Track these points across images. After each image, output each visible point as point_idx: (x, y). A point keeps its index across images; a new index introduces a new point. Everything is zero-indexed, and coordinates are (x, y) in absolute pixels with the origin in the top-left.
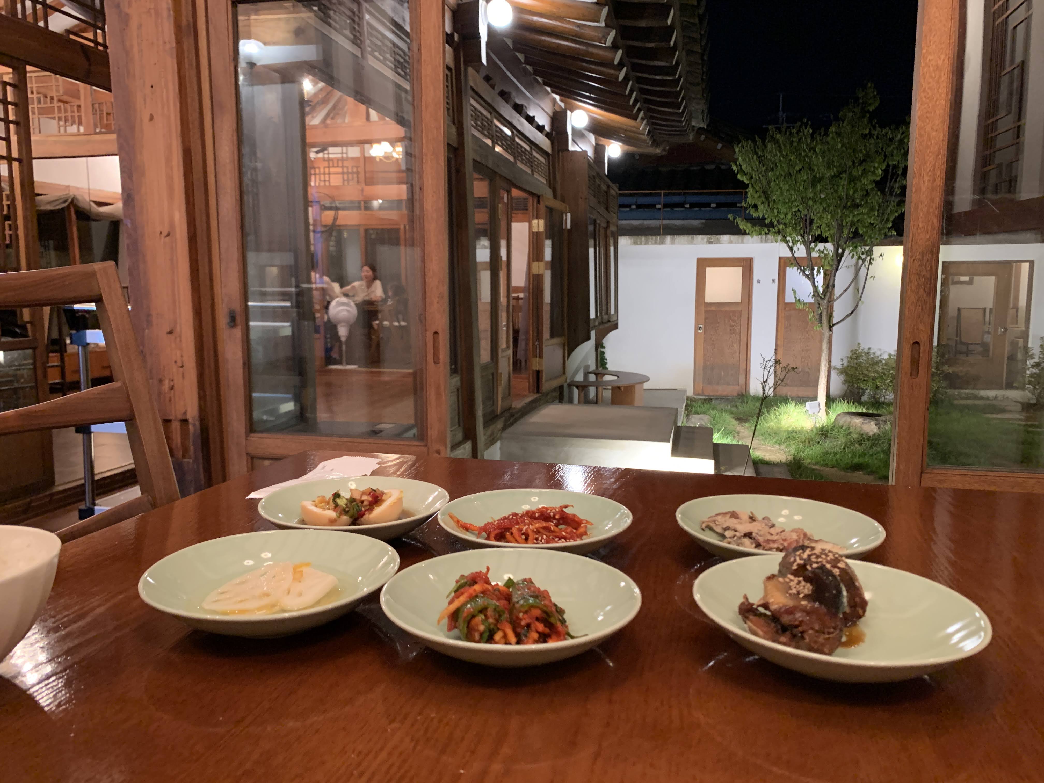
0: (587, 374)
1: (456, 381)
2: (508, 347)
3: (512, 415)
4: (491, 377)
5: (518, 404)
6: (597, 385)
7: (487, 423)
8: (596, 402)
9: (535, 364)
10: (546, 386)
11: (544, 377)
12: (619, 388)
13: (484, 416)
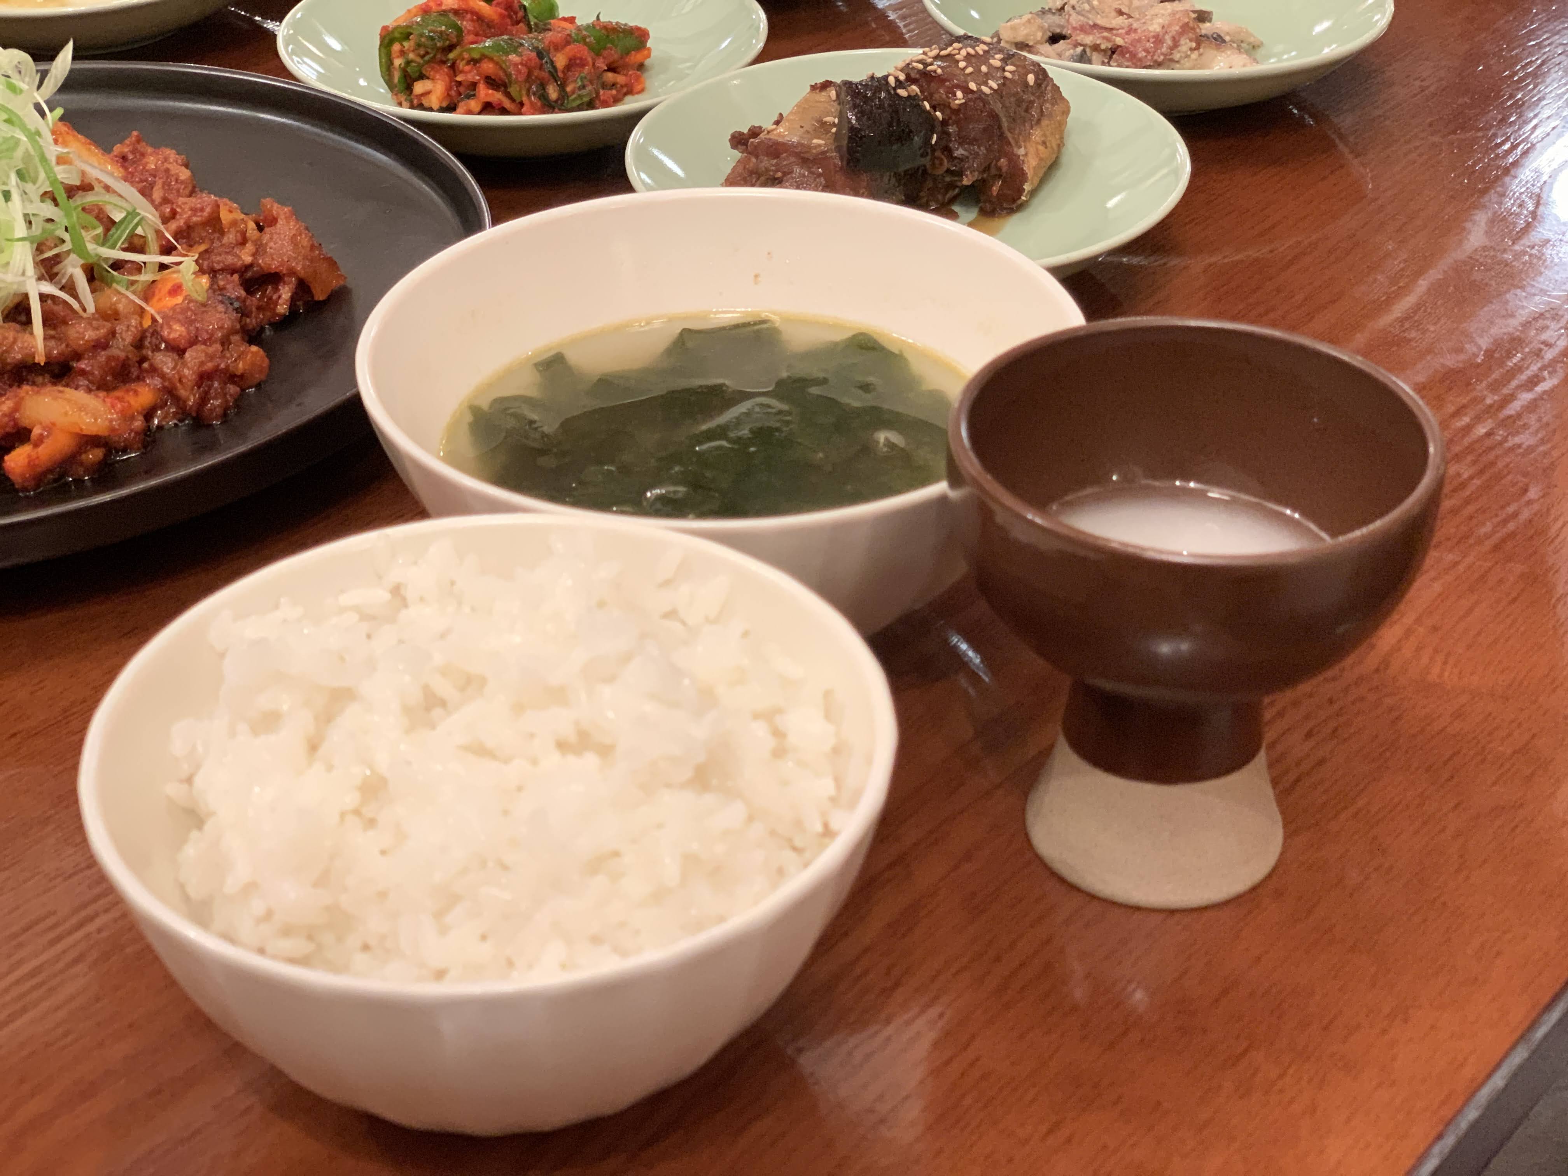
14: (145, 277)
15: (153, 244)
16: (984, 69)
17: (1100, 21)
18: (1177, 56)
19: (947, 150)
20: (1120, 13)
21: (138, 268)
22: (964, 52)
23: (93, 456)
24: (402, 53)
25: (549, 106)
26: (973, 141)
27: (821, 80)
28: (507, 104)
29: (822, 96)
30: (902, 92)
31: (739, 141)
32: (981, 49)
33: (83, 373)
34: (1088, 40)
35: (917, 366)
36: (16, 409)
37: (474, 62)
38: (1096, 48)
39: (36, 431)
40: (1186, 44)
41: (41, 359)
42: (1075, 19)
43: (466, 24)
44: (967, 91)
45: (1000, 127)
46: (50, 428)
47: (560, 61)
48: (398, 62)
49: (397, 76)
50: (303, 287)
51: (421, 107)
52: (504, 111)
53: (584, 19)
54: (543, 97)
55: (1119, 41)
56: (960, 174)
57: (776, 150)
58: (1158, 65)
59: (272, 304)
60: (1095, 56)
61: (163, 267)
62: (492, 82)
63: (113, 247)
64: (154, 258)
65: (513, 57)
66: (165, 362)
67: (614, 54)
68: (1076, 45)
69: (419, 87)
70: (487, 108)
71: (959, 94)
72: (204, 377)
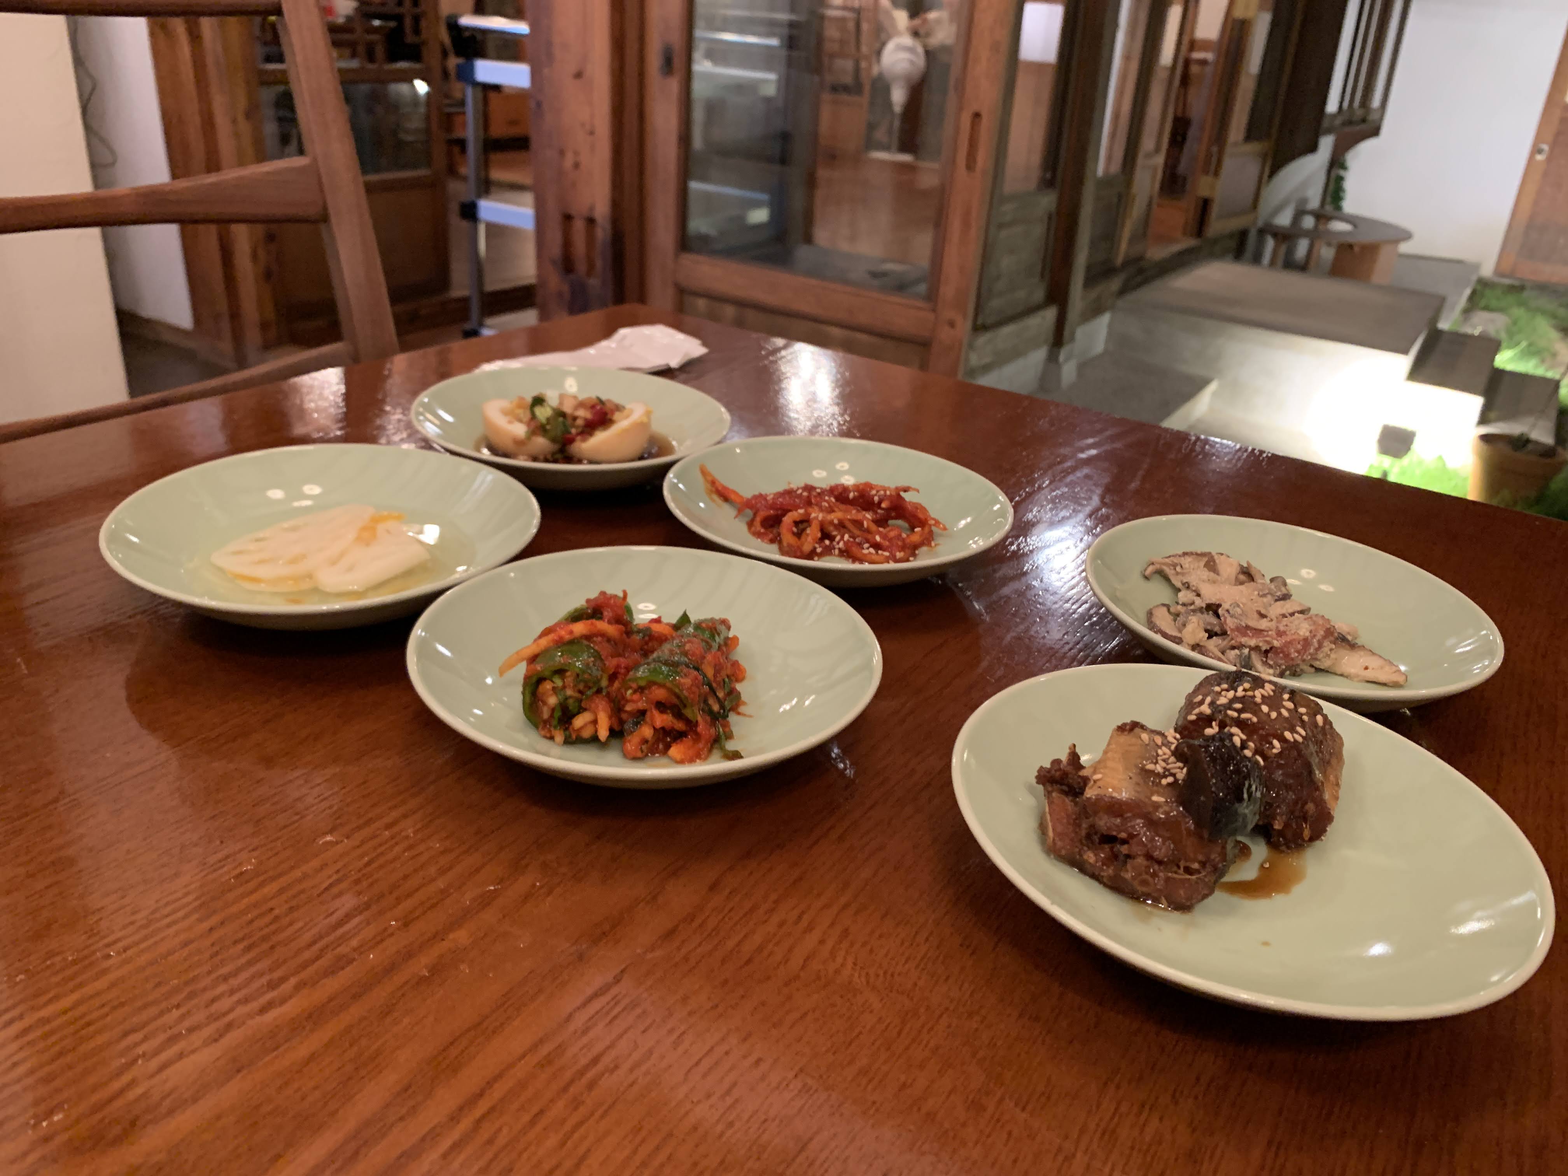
0: (1299, 214)
1: (1048, 201)
2: (1157, 150)
3: (1141, 271)
4: (1115, 200)
5: (1157, 253)
6: (1314, 235)
7: (1091, 280)
8: (1303, 268)
9: (1203, 186)
10: (1217, 226)
11: (1215, 210)
12: (1351, 246)
13: (1088, 268)
16: (1284, 713)
17: (1252, 624)
26: (1282, 785)
29: (1132, 739)
32: (1268, 688)
34: (1252, 643)
38: (1257, 648)
40: (1328, 646)
42: (1231, 622)
45: (1310, 774)
55: (1274, 643)
68: (1241, 646)
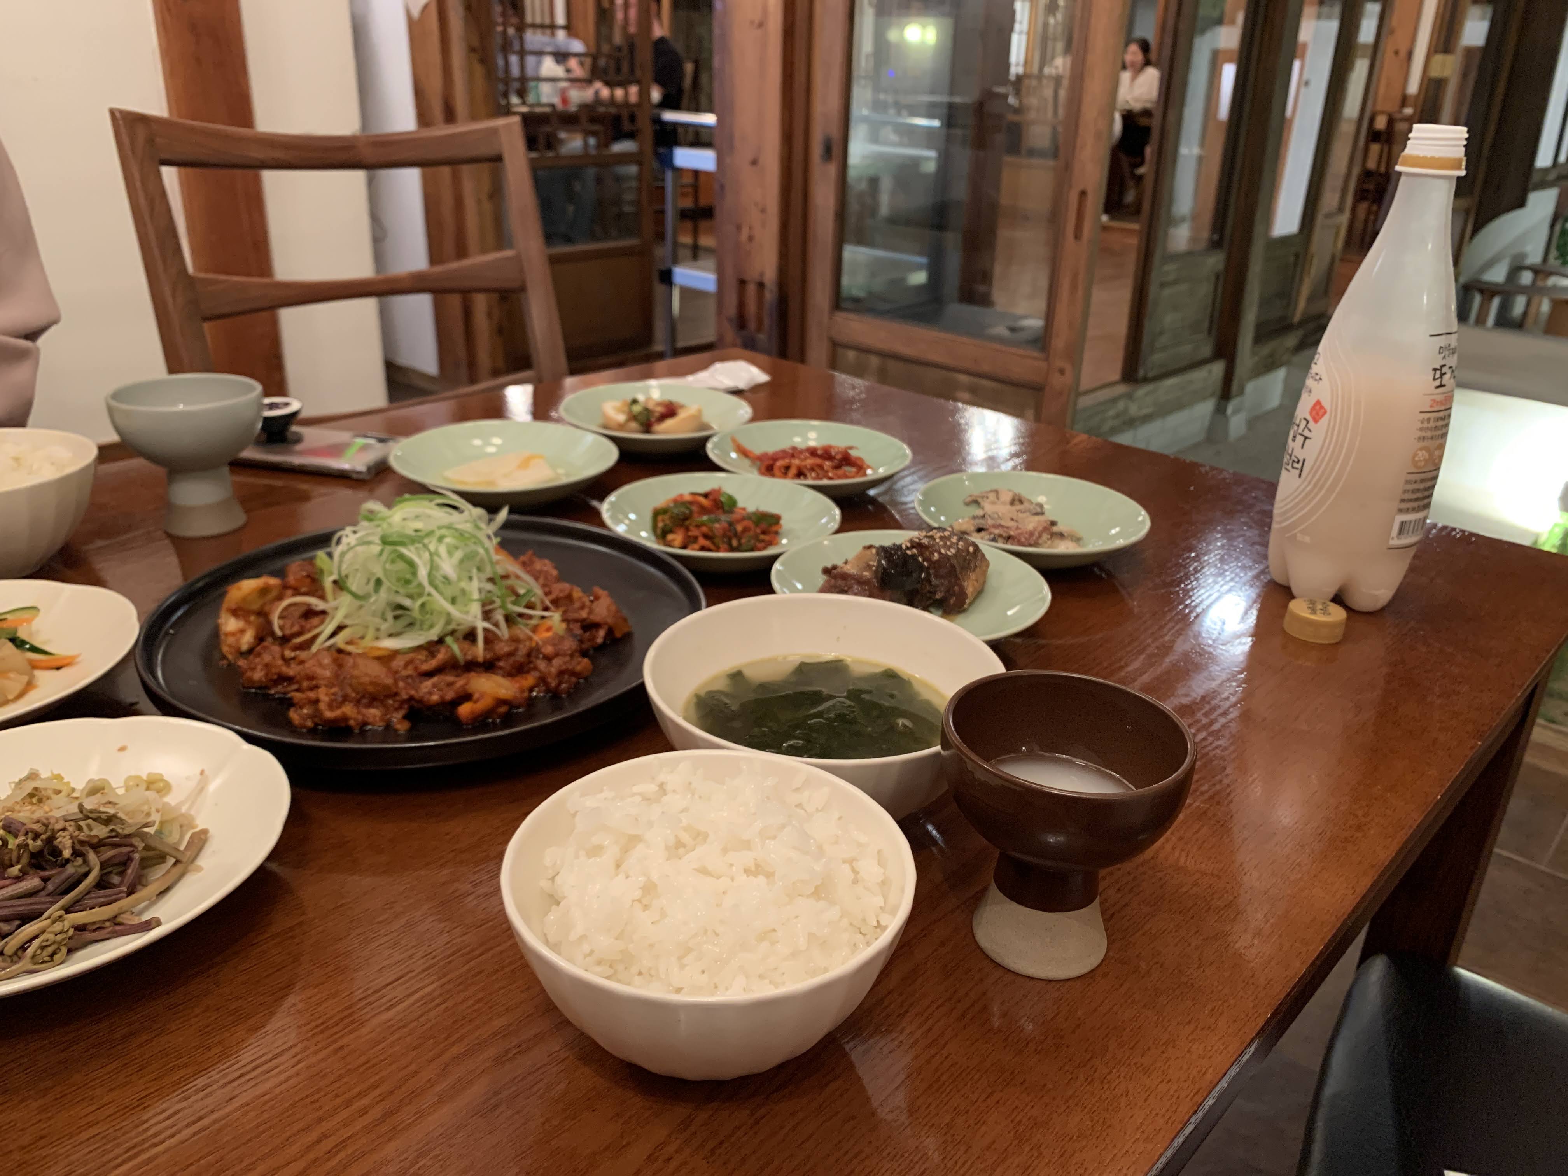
0: (1516, 269)
4: (1290, 260)
6: (1532, 291)
8: (1518, 325)
13: (1259, 326)
14: (533, 622)
15: (539, 605)
16: (948, 543)
17: (1003, 523)
18: (1040, 541)
19: (930, 582)
20: (1012, 519)
21: (530, 617)
22: (938, 535)
23: (503, 709)
24: (663, 521)
25: (732, 549)
26: (942, 577)
27: (867, 544)
28: (712, 547)
29: (868, 552)
30: (909, 552)
31: (826, 571)
32: (947, 534)
33: (501, 668)
34: (997, 531)
35: (917, 687)
36: (467, 684)
37: (698, 526)
38: (1000, 536)
39: (476, 696)
40: (1045, 536)
41: (480, 659)
42: (990, 522)
43: (694, 508)
44: (940, 553)
45: (955, 571)
46: (483, 695)
47: (739, 528)
48: (660, 525)
49: (659, 531)
50: (610, 631)
51: (670, 546)
52: (709, 550)
53: (751, 508)
54: (730, 545)
55: (1012, 533)
56: (935, 593)
57: (845, 576)
58: (1030, 545)
59: (593, 639)
60: (1000, 540)
61: (543, 617)
62: (706, 536)
63: (519, 606)
64: (538, 613)
65: (717, 525)
66: (542, 665)
67: (764, 526)
68: (990, 534)
69: (670, 537)
70: (703, 549)
71: (936, 555)
72: (561, 673)
